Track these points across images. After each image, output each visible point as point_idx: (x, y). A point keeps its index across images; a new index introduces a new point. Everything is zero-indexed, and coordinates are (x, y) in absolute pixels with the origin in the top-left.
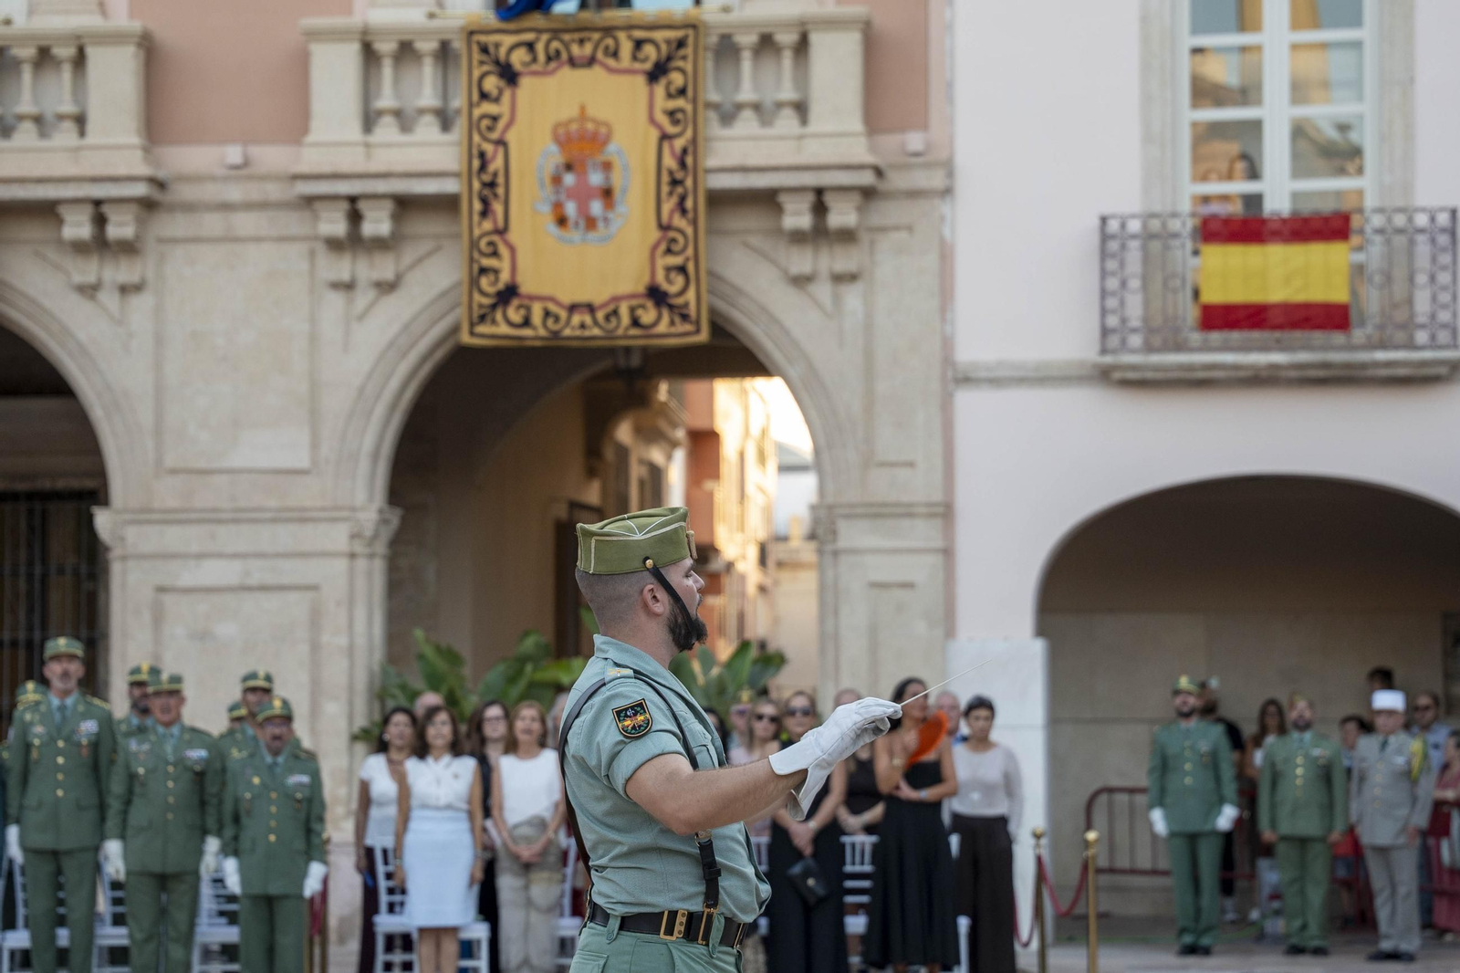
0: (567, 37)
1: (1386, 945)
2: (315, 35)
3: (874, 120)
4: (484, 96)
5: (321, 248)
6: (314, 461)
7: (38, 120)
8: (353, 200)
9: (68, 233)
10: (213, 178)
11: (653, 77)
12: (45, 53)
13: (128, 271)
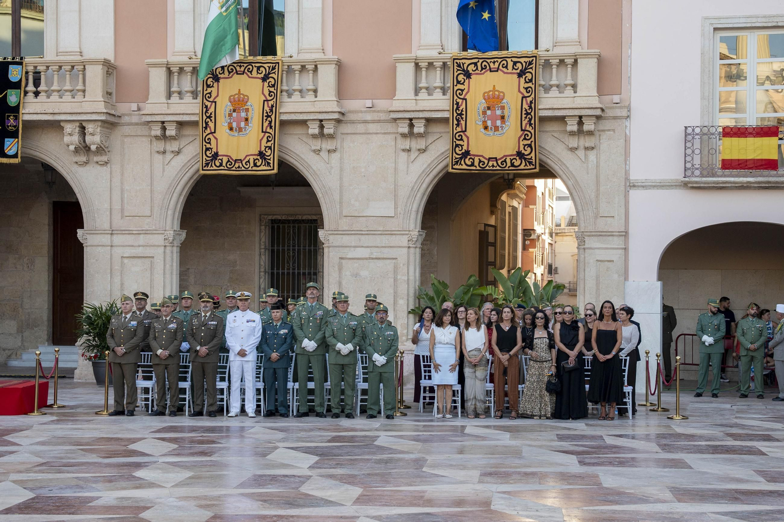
0: (489, 61)
2: (399, 60)
3: (601, 92)
4: (458, 82)
5: (399, 137)
6: (396, 213)
7: (301, 91)
8: (411, 120)
9: (311, 131)
10: (361, 112)
11: (520, 75)
12: (303, 67)
13: (330, 145)
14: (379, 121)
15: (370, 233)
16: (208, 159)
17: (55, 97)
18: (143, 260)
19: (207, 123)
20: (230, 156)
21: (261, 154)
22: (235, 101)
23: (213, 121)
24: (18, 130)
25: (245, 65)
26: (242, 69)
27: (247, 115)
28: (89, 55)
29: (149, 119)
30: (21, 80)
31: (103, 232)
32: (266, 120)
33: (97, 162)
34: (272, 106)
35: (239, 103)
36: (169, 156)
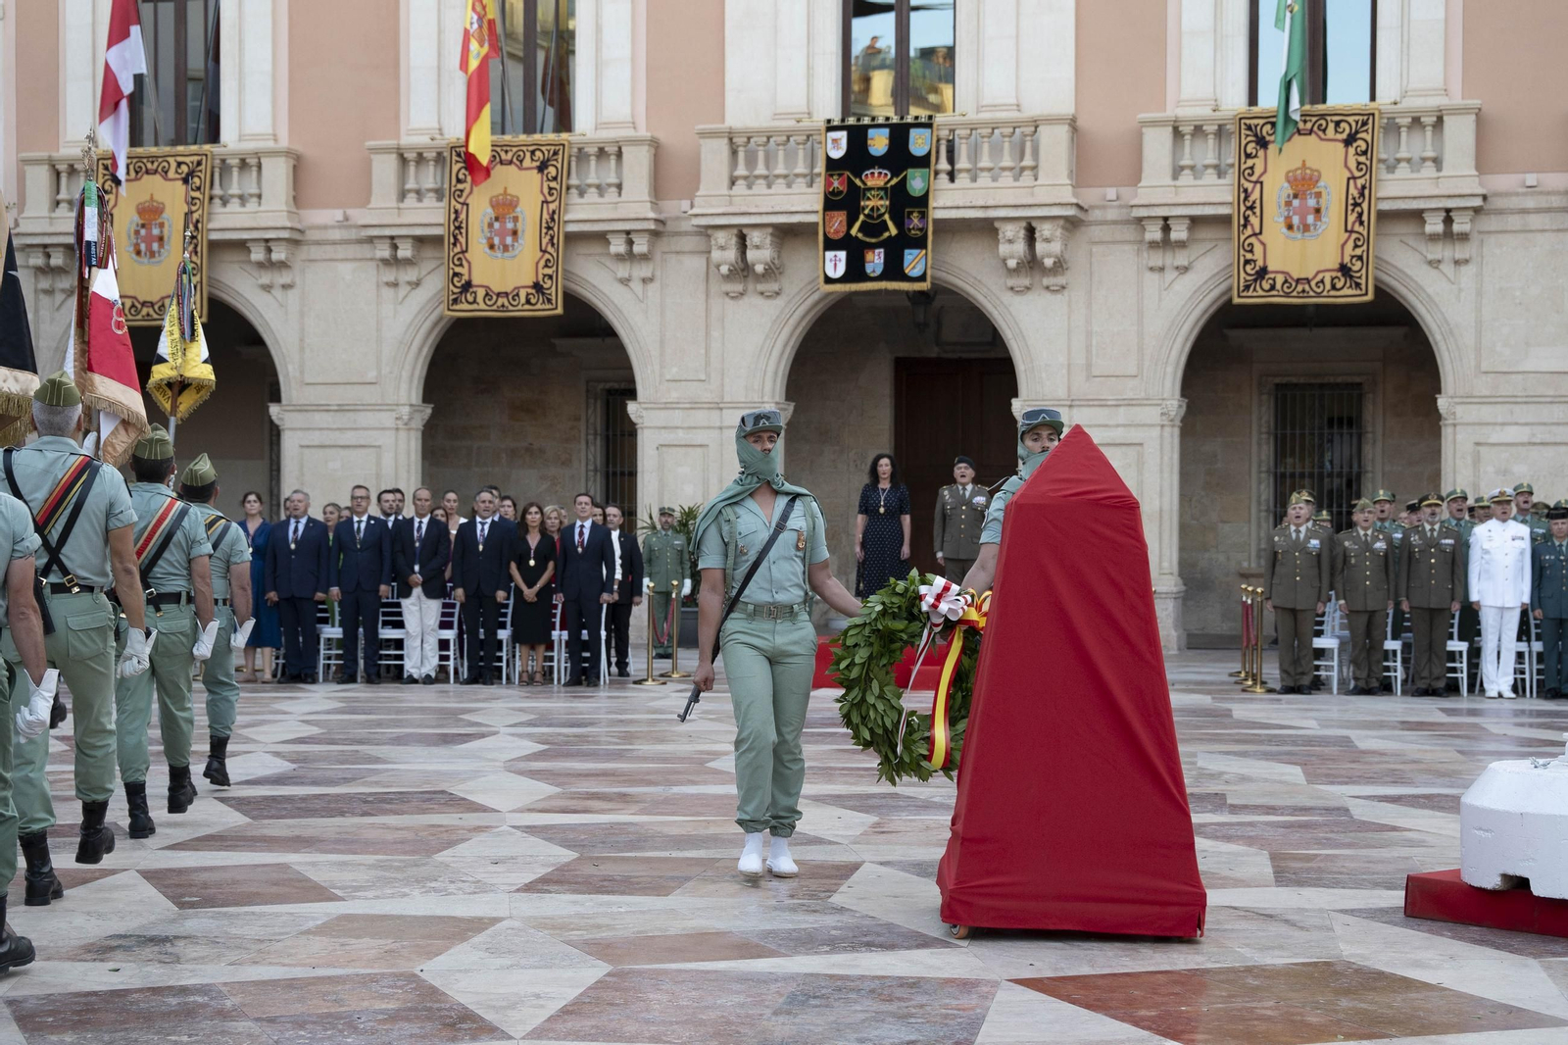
7: (1410, 161)
9: (1429, 229)
10: (1517, 194)
12: (1416, 121)
13: (1460, 251)
14: (1549, 210)
15: (1530, 400)
16: (1249, 278)
17: (984, 180)
18: (1124, 448)
19: (1246, 219)
20: (1288, 273)
21: (1344, 269)
22: (1296, 179)
23: (1258, 213)
24: (925, 235)
25: (1314, 119)
26: (1309, 125)
27: (1318, 203)
28: (1034, 108)
29: (1143, 213)
30: (929, 153)
32: (1353, 210)
33: (1047, 288)
34: (1364, 187)
35: (1303, 184)
36: (1170, 275)
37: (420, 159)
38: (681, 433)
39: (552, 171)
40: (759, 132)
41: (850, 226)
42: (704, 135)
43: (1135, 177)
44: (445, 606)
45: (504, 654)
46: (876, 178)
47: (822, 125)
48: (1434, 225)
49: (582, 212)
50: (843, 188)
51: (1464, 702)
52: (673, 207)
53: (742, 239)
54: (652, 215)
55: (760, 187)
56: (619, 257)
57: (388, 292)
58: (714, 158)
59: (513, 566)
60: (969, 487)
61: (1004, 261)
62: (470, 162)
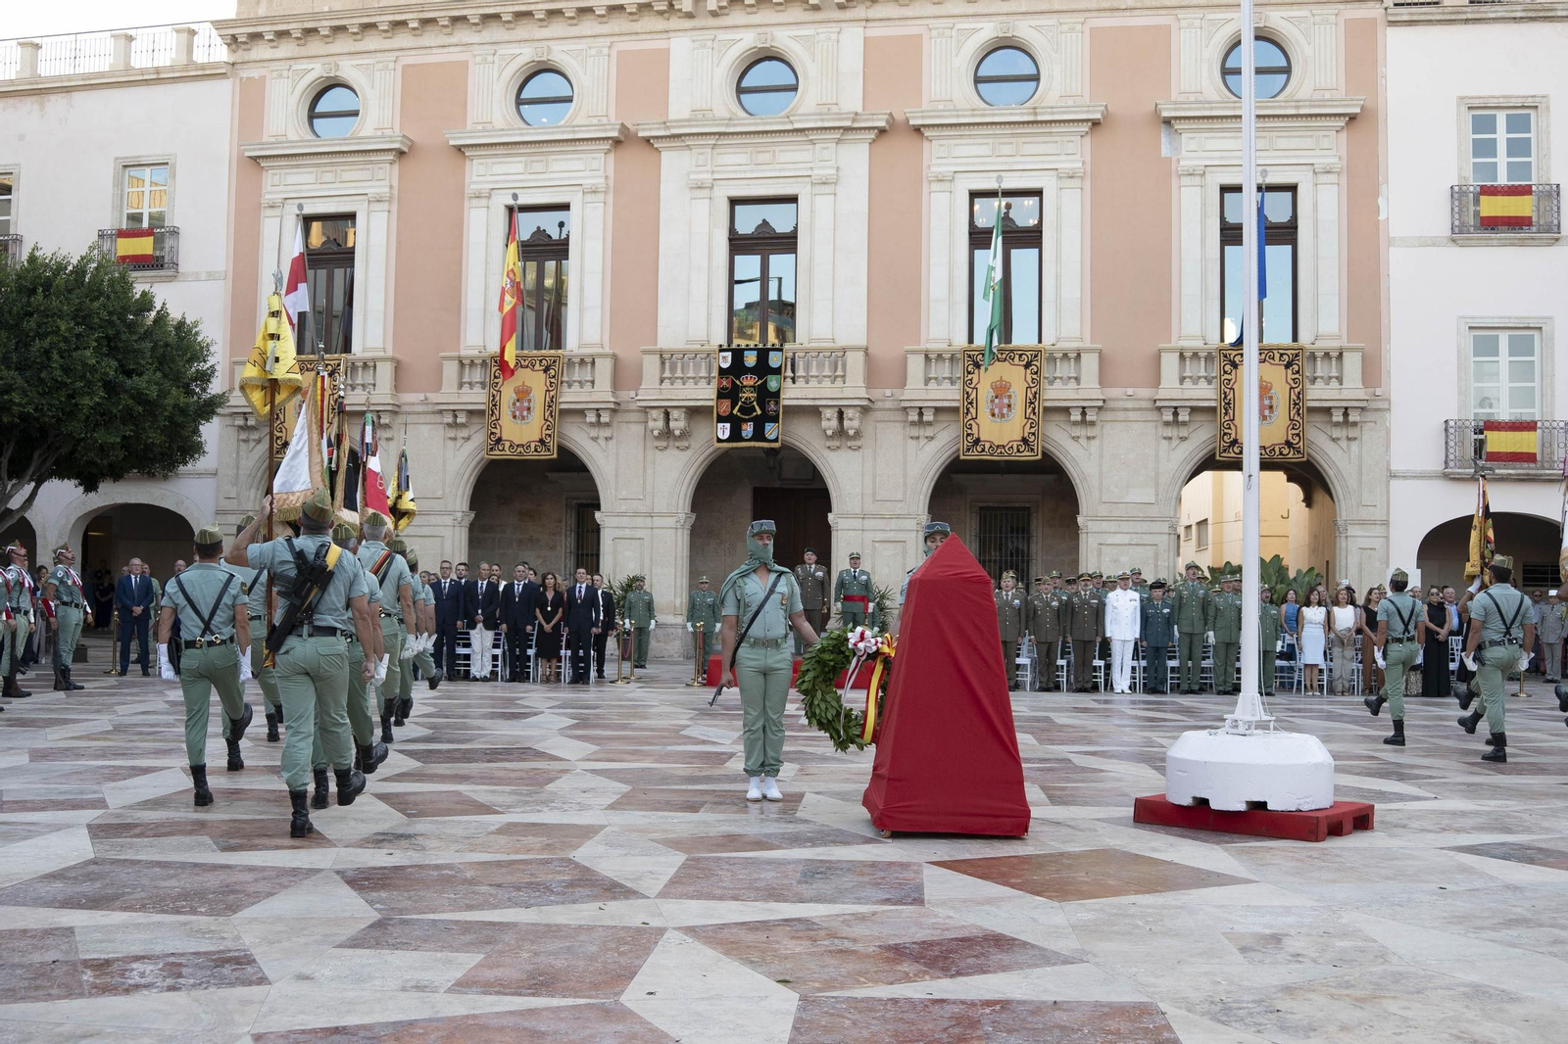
1: (1549, 677)
2: (1164, 350)
3: (1366, 383)
4: (1225, 372)
5: (1160, 424)
6: (1157, 501)
7: (1063, 379)
8: (1176, 408)
9: (1073, 418)
10: (1122, 400)
11: (1287, 366)
12: (1065, 355)
13: (1090, 432)
14: (1139, 410)
15: (1130, 519)
16: (969, 444)
17: (813, 383)
18: (895, 544)
19: (968, 409)
20: (992, 442)
21: (1025, 440)
22: (996, 387)
23: (975, 407)
24: (778, 415)
25: (1006, 352)
26: (1003, 356)
27: (1009, 402)
28: (842, 341)
29: (907, 404)
31: (855, 516)
32: (1030, 406)
33: (850, 447)
34: (1036, 393)
35: (1001, 390)
36: (923, 441)
37: (472, 364)
38: (627, 531)
39: (552, 372)
40: (679, 352)
41: (733, 408)
42: (645, 352)
43: (903, 383)
44: (496, 634)
45: (531, 664)
46: (749, 381)
47: (717, 348)
48: (1076, 416)
49: (570, 397)
50: (729, 386)
51: (1102, 696)
52: (626, 395)
53: (667, 415)
54: (612, 400)
55: (678, 384)
56: (592, 424)
57: (450, 443)
58: (651, 365)
59: (538, 610)
60: (813, 566)
61: (825, 431)
62: (502, 365)
